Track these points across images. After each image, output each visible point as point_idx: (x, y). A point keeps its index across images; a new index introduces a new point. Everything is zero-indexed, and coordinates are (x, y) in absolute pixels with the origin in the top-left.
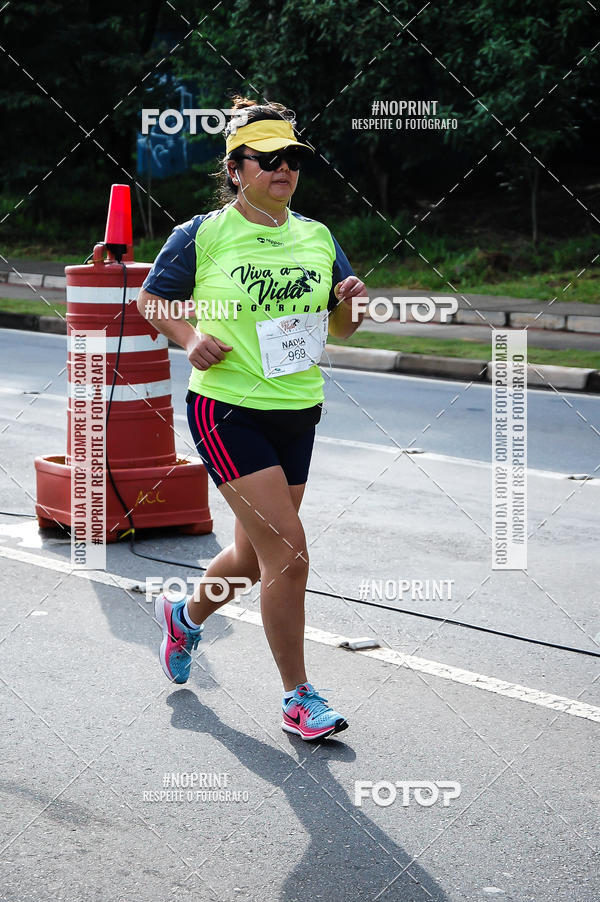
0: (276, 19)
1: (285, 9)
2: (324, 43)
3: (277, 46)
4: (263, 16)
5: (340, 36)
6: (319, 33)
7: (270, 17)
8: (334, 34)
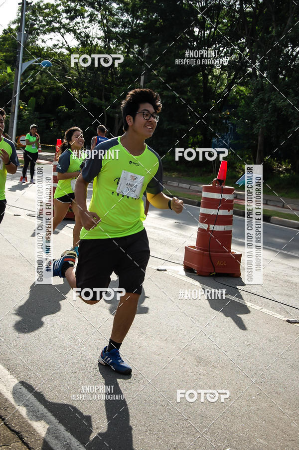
0: (267, 106)
1: (271, 103)
2: (284, 115)
3: (267, 115)
4: (263, 105)
5: (289, 113)
6: (282, 111)
7: (265, 105)
8: (287, 112)
